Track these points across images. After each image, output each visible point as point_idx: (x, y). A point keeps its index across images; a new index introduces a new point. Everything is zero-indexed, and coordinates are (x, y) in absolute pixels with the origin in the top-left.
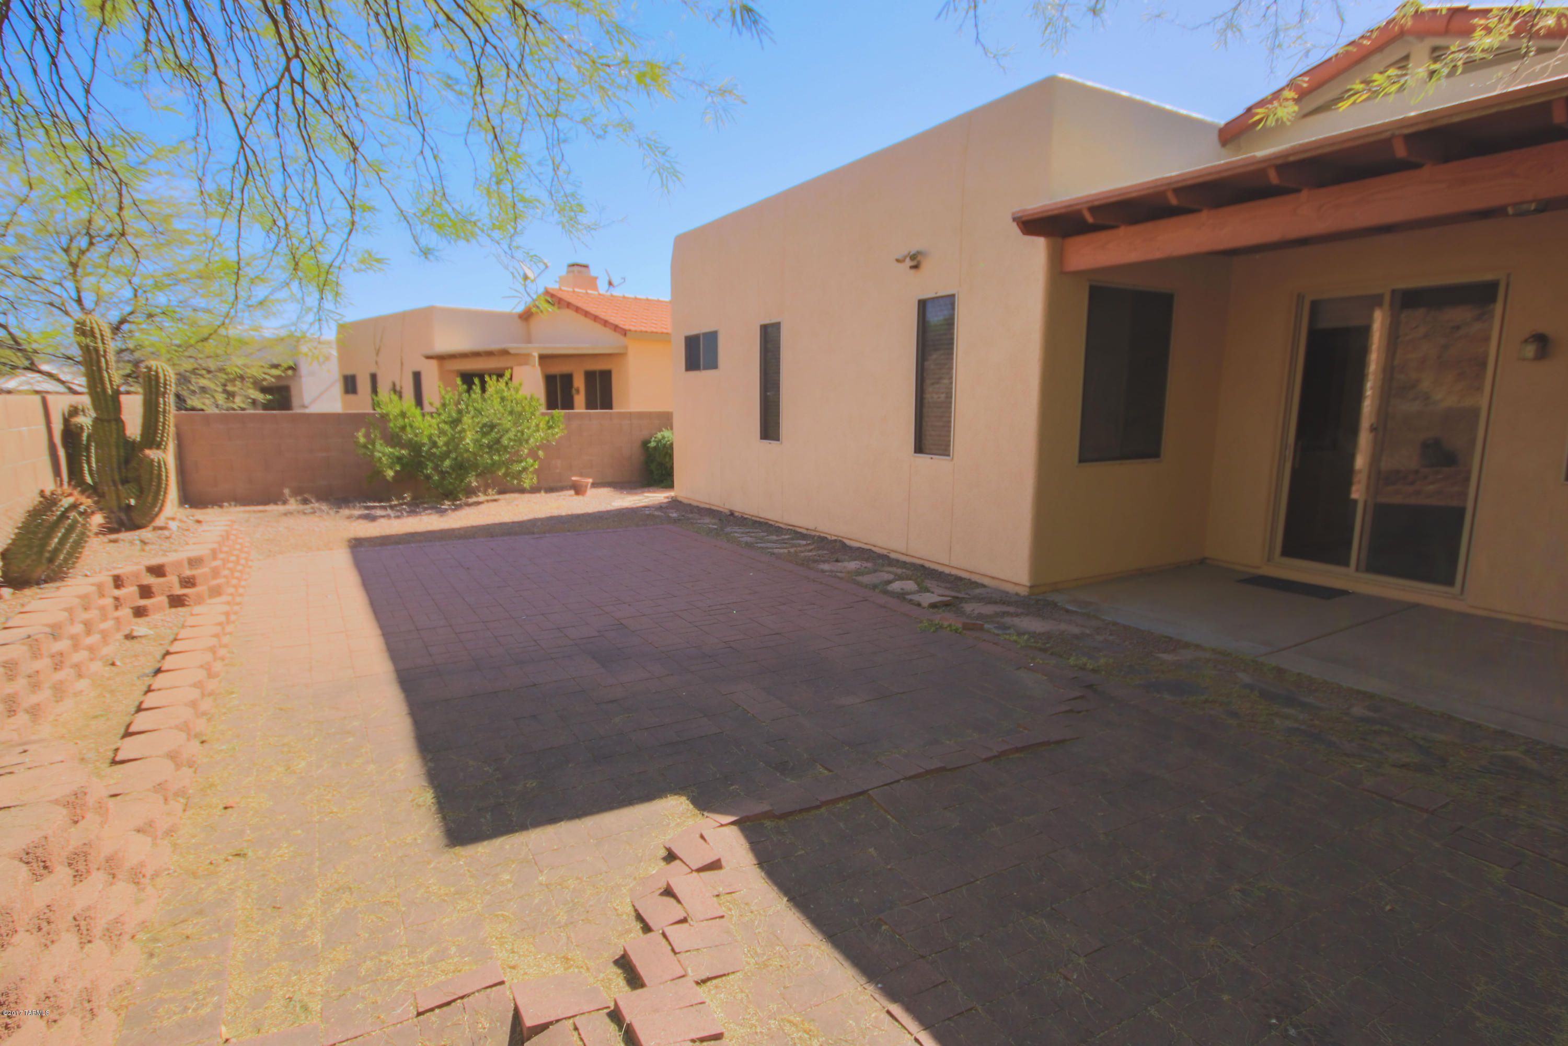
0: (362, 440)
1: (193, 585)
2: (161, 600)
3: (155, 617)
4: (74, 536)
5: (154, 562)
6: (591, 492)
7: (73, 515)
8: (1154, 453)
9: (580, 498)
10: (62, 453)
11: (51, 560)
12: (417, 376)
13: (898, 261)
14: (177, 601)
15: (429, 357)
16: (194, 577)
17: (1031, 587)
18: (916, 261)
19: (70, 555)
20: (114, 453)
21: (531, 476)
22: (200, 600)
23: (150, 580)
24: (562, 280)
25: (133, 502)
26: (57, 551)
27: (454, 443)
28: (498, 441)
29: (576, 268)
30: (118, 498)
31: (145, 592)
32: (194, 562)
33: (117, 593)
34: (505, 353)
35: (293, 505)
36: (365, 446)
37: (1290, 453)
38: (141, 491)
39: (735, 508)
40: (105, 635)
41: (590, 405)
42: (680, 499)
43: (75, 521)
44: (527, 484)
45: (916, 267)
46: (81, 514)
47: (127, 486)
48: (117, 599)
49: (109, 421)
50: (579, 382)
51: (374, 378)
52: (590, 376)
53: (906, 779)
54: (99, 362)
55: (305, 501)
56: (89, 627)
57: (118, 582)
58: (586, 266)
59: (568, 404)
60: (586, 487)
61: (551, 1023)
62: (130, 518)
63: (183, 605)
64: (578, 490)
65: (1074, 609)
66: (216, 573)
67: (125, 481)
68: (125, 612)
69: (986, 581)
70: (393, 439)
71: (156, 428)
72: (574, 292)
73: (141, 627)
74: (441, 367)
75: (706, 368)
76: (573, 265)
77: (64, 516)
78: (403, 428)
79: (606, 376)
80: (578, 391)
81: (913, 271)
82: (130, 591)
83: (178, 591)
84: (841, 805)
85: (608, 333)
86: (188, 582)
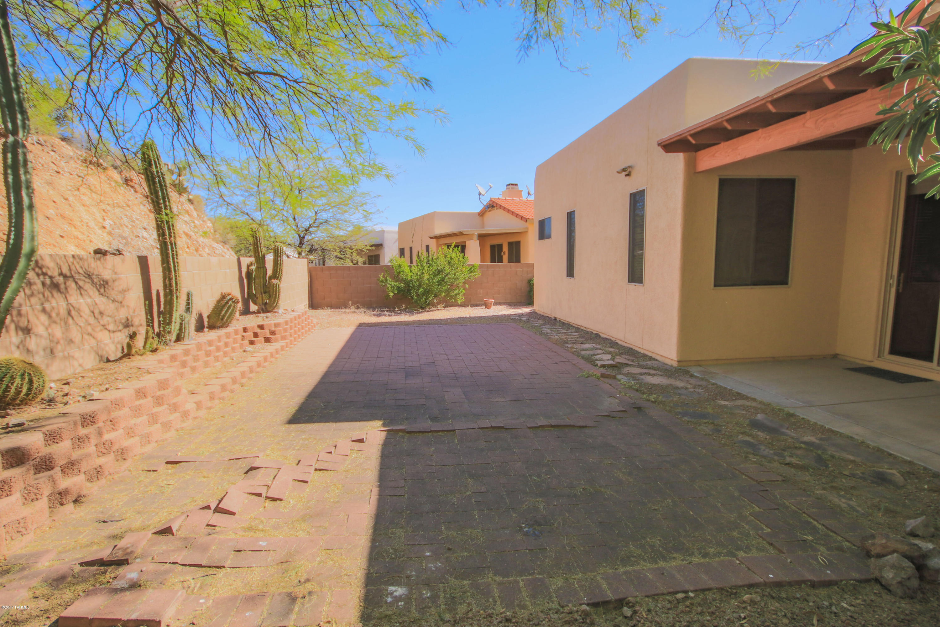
0: (381, 278)
1: (275, 334)
2: (261, 339)
3: (257, 346)
4: (230, 310)
5: (260, 323)
6: (493, 307)
7: (230, 302)
8: (784, 282)
9: (487, 310)
10: (245, 281)
11: (222, 319)
12: (427, 247)
13: (618, 172)
14: (267, 340)
15: (431, 238)
16: (275, 331)
17: (679, 361)
18: (627, 172)
19: (229, 318)
20: (262, 281)
21: (461, 297)
22: (276, 341)
23: (258, 330)
24: (503, 193)
25: (268, 301)
26: (224, 316)
27: (420, 280)
28: (443, 279)
29: (510, 186)
30: (262, 299)
31: (256, 335)
32: (277, 325)
33: (244, 334)
34: (461, 234)
35: (353, 309)
36: (382, 281)
37: (894, 282)
38: (270, 297)
39: (557, 316)
40: (233, 349)
41: (510, 260)
42: (536, 311)
43: (231, 305)
44: (459, 302)
45: (628, 175)
46: (233, 302)
47: (266, 294)
48: (243, 336)
49: (261, 268)
50: (505, 249)
51: (411, 248)
52: (510, 244)
53: (479, 428)
54: (257, 244)
55: (358, 308)
56: (226, 345)
57: (245, 330)
58: (516, 185)
59: (500, 260)
60: (491, 304)
61: (260, 468)
62: (266, 308)
63: (270, 342)
64: (487, 306)
65: (698, 375)
66: (285, 330)
67: (265, 293)
68: (246, 342)
69: (658, 358)
70: (396, 277)
71: (277, 271)
72: (506, 199)
73: (250, 348)
74: (437, 242)
75: (546, 238)
76: (509, 185)
77: (227, 303)
78: (399, 273)
79: (518, 244)
80: (504, 253)
81: (628, 177)
82: (250, 335)
83: (268, 335)
84: (440, 433)
85: (518, 220)
86: (273, 333)
